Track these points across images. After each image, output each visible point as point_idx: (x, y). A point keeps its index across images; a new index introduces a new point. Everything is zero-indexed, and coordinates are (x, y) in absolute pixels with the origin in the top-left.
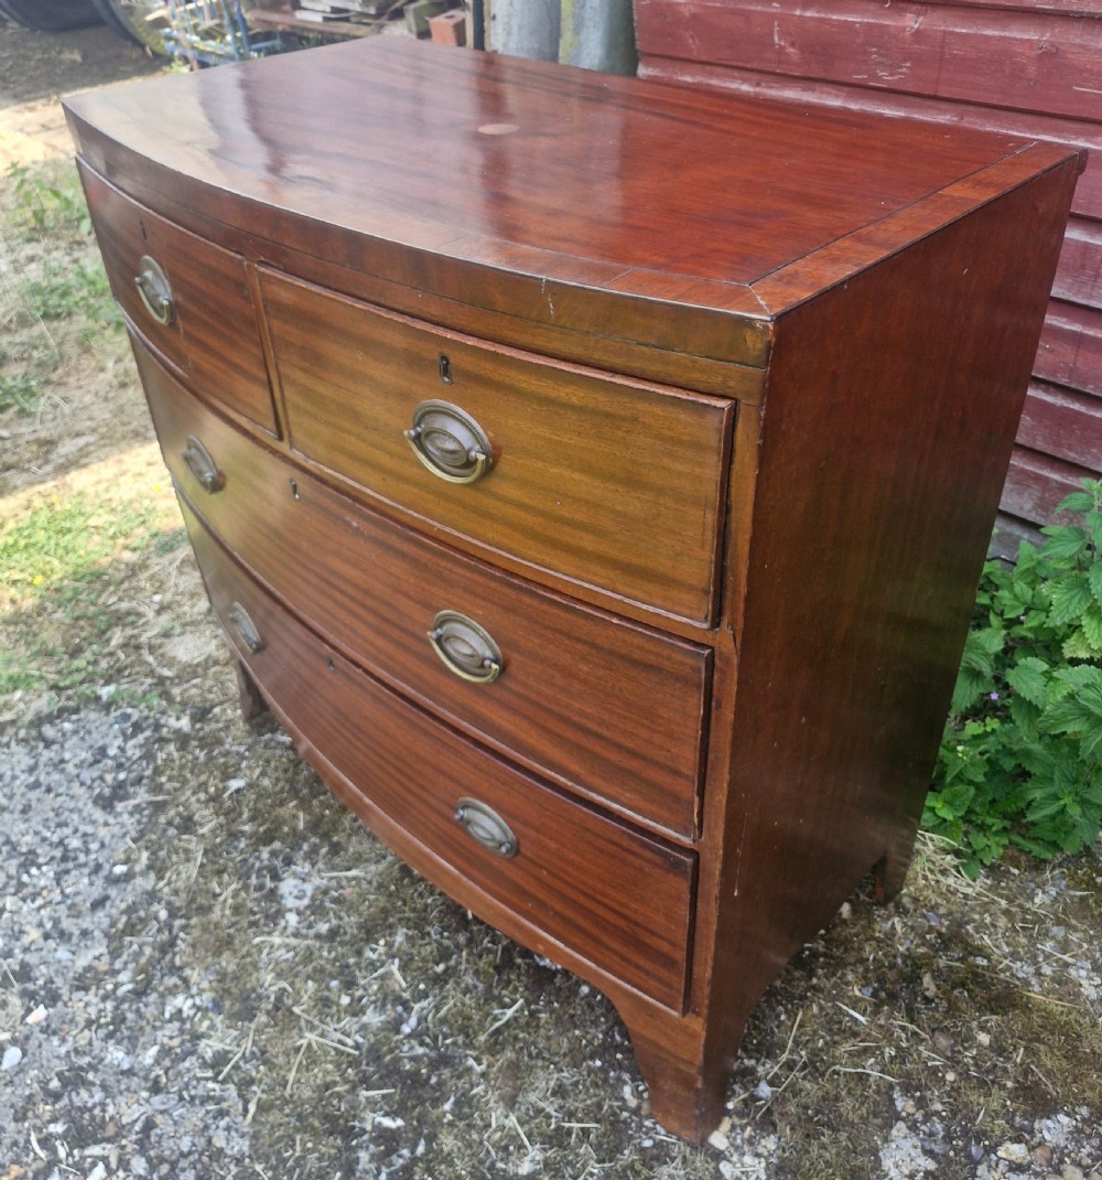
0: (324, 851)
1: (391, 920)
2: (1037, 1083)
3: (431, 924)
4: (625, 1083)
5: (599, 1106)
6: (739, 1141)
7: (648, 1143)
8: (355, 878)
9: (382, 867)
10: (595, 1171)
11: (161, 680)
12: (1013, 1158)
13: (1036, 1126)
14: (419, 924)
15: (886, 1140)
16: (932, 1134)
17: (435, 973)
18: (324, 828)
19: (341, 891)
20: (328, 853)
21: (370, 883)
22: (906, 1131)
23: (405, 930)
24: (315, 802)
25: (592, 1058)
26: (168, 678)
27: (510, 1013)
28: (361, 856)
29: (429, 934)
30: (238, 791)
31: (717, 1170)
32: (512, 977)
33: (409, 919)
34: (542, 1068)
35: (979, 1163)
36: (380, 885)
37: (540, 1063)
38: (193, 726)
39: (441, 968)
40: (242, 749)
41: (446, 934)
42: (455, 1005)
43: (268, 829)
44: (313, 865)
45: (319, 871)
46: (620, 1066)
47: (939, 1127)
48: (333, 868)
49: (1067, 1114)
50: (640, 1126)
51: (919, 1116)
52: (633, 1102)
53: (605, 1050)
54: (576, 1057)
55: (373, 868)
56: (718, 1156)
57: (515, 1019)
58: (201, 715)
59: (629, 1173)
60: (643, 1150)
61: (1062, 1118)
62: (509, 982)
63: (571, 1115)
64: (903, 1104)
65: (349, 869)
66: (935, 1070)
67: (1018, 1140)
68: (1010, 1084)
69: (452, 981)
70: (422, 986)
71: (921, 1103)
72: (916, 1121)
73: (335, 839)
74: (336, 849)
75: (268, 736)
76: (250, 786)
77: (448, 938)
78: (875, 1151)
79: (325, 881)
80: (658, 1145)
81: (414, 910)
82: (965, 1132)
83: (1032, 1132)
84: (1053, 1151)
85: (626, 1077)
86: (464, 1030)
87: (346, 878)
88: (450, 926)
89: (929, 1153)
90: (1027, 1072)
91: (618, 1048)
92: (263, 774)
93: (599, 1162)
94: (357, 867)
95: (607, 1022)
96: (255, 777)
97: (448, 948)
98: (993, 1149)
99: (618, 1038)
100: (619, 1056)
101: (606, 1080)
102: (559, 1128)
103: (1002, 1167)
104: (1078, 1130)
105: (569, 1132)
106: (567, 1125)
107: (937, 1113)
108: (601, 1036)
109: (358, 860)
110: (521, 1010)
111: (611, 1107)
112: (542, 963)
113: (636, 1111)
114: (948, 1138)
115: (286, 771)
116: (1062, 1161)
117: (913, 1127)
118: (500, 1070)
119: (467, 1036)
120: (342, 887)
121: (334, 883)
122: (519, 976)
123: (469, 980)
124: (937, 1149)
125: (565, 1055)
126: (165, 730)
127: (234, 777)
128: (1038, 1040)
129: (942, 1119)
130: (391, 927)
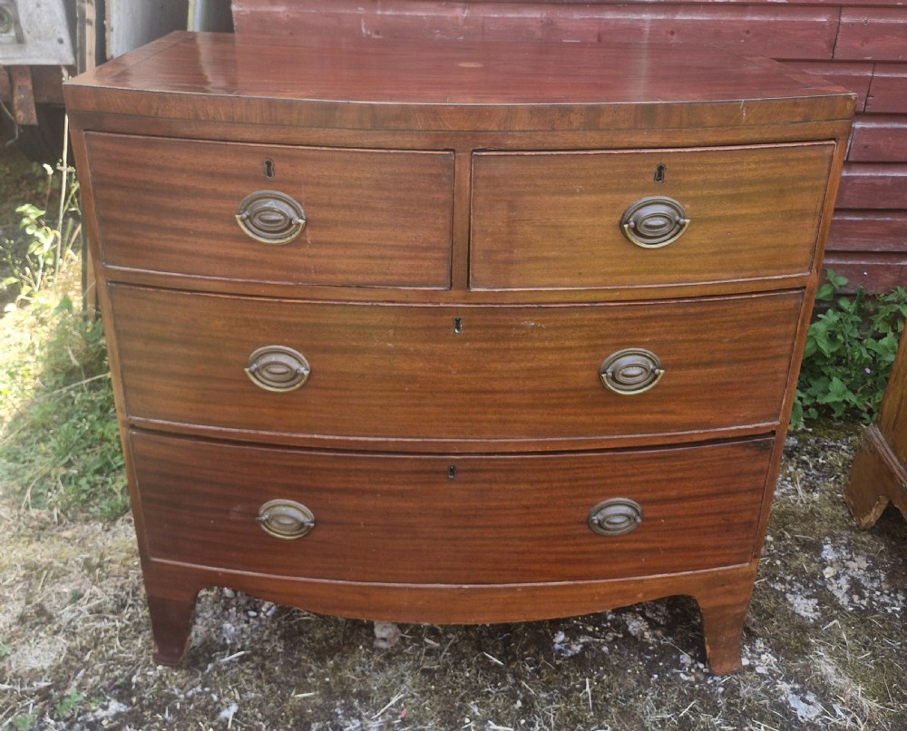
0: (356, 703)
1: (457, 705)
2: (805, 540)
3: (484, 687)
4: (678, 674)
5: (681, 693)
6: (749, 655)
7: (721, 690)
8: (400, 701)
9: (409, 681)
10: (719, 722)
11: (44, 695)
12: (832, 574)
13: (823, 556)
14: (477, 692)
15: (792, 605)
16: (800, 590)
17: (520, 708)
18: (337, 690)
19: (400, 717)
20: (360, 702)
21: (413, 696)
22: (792, 596)
23: (472, 702)
24: (309, 680)
25: (651, 677)
26: (49, 687)
27: (588, 689)
28: (385, 687)
29: (489, 692)
30: (236, 715)
31: (759, 674)
32: (565, 673)
33: (467, 694)
34: (636, 700)
35: (825, 586)
36: (423, 693)
37: (632, 700)
38: (130, 704)
39: (519, 704)
40: (199, 689)
41: (499, 684)
42: (554, 714)
43: (296, 721)
44: (360, 718)
45: (369, 718)
46: (667, 669)
47: (798, 585)
48: (376, 708)
49: (825, 544)
50: (709, 686)
51: (788, 587)
52: (693, 679)
53: (651, 667)
54: (643, 682)
55: (404, 687)
56: (751, 668)
57: (593, 691)
58: (124, 691)
59: (732, 708)
60: (723, 694)
61: (826, 547)
62: (567, 677)
63: (677, 709)
64: (779, 587)
65: (389, 701)
66: (770, 564)
67: (825, 567)
68: (798, 549)
69: (536, 703)
70: (523, 721)
71: (783, 581)
72: (790, 590)
73: (355, 690)
74: (364, 696)
75: (210, 666)
76: (242, 705)
77: (503, 685)
78: (794, 613)
79: (380, 720)
80: (725, 685)
81: (463, 687)
82: (808, 579)
83: (824, 560)
84: (837, 562)
85: (675, 670)
86: (576, 721)
87: (392, 706)
88: (496, 678)
89: (808, 597)
90: (797, 539)
91: (654, 662)
92: (242, 691)
93: (715, 717)
94: (393, 695)
95: (635, 655)
96: (238, 697)
97: (510, 690)
98: (822, 578)
99: (648, 657)
100: (661, 664)
101: (669, 680)
102: (680, 720)
103: (833, 581)
104: (834, 548)
105: (687, 717)
106: (682, 715)
107: (791, 580)
108: (641, 663)
109: (387, 692)
110: (591, 684)
111: (687, 689)
112: (569, 655)
113: (698, 681)
114: (806, 586)
115: (259, 677)
116: (843, 563)
117: (793, 593)
118: (619, 722)
119: (581, 722)
120: (398, 714)
121: (388, 716)
122: (567, 669)
123: (544, 695)
124: (808, 593)
125: (638, 686)
126: (105, 722)
127: (219, 711)
128: (785, 524)
129: (795, 580)
130: (460, 708)
